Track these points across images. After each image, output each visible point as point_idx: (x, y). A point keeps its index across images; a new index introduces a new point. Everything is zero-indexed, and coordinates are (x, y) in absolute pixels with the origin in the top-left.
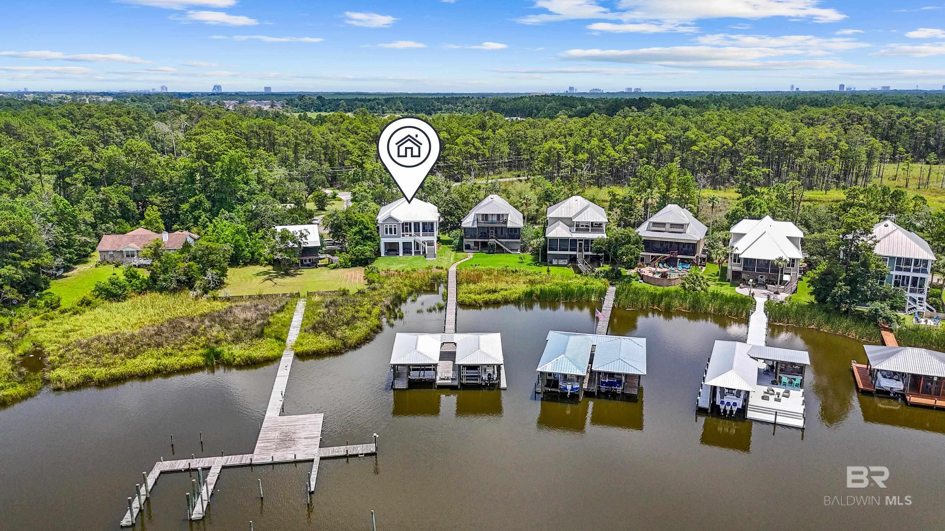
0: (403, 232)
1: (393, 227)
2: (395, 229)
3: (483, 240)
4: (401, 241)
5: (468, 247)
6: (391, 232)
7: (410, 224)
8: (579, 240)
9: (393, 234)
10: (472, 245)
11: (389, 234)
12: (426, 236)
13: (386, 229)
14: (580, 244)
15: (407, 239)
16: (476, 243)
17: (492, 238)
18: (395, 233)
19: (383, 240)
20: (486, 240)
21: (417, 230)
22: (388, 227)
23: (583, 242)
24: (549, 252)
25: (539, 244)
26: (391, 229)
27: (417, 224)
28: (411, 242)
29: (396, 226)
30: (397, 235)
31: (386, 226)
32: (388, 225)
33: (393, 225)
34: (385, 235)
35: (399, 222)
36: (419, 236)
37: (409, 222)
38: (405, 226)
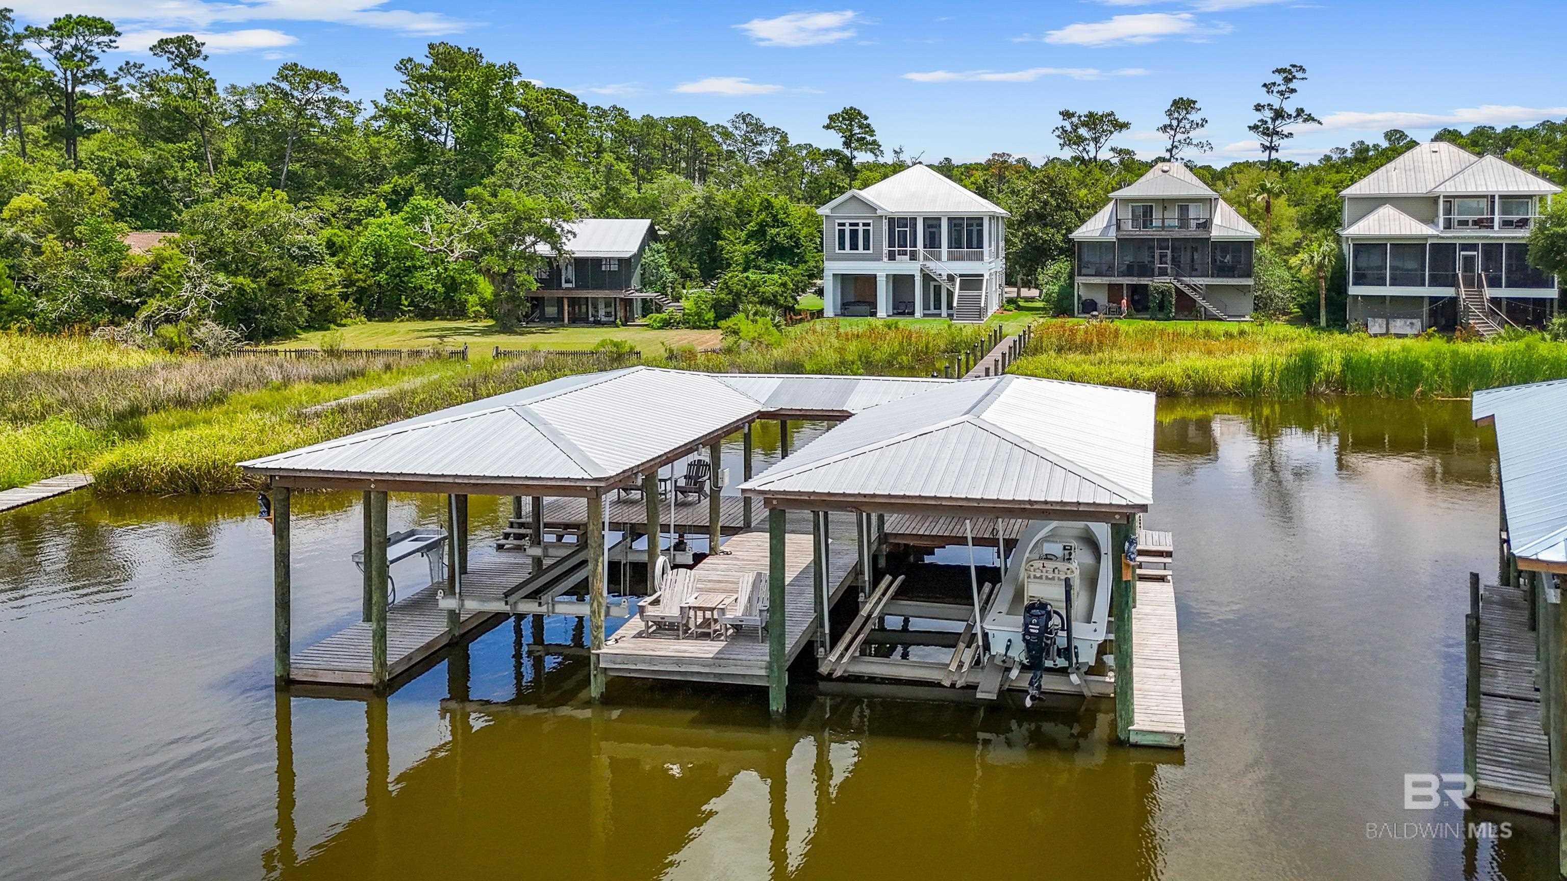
0: (891, 244)
1: (861, 229)
2: (866, 232)
3: (1134, 281)
4: (882, 269)
5: (1089, 307)
6: (854, 246)
7: (914, 219)
8: (1465, 247)
9: (861, 250)
10: (1102, 299)
11: (848, 250)
12: (960, 258)
13: (842, 233)
14: (1469, 263)
15: (904, 266)
16: (1114, 291)
17: (1163, 272)
18: (866, 247)
19: (832, 268)
20: (1144, 281)
21: (932, 241)
22: (847, 229)
23: (1478, 255)
24: (1353, 290)
25: (1321, 266)
26: (854, 234)
27: (932, 223)
28: (913, 276)
29: (869, 225)
30: (871, 251)
31: (840, 225)
32: (847, 222)
33: (861, 222)
34: (837, 251)
35: (879, 212)
36: (939, 259)
37: (908, 216)
38: (897, 229)
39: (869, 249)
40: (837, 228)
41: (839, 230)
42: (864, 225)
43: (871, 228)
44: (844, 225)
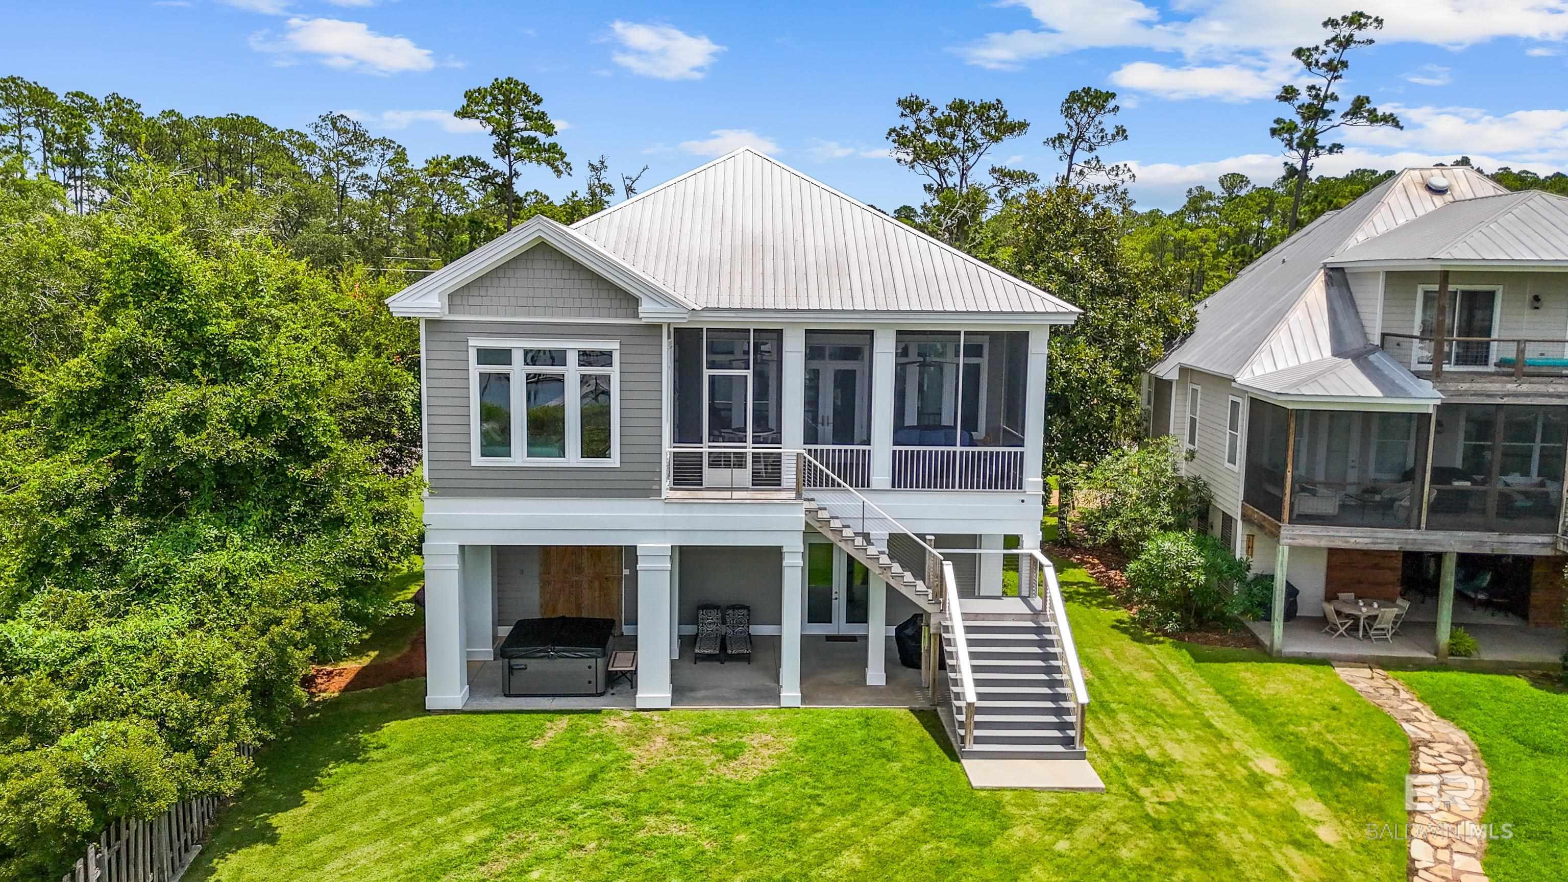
0: (686, 433)
1: (572, 375)
2: (595, 387)
3: (1488, 543)
4: (654, 526)
6: (546, 441)
7: (774, 336)
11: (520, 456)
12: (938, 479)
13: (495, 389)
15: (736, 514)
18: (595, 445)
19: (459, 522)
21: (838, 416)
22: (518, 374)
26: (545, 392)
27: (839, 351)
28: (777, 552)
29: (605, 358)
30: (614, 460)
31: (485, 356)
32: (518, 345)
33: (572, 346)
34: (477, 459)
35: (648, 311)
36: (863, 482)
37: (752, 323)
38: (707, 373)
39: (604, 453)
40: (475, 370)
41: (485, 379)
42: (586, 358)
43: (614, 372)
44: (504, 356)
